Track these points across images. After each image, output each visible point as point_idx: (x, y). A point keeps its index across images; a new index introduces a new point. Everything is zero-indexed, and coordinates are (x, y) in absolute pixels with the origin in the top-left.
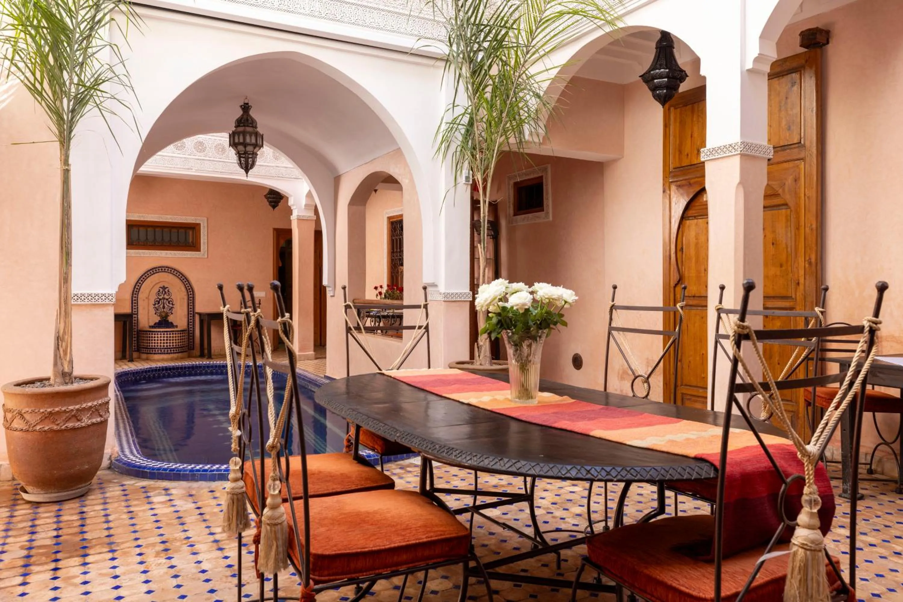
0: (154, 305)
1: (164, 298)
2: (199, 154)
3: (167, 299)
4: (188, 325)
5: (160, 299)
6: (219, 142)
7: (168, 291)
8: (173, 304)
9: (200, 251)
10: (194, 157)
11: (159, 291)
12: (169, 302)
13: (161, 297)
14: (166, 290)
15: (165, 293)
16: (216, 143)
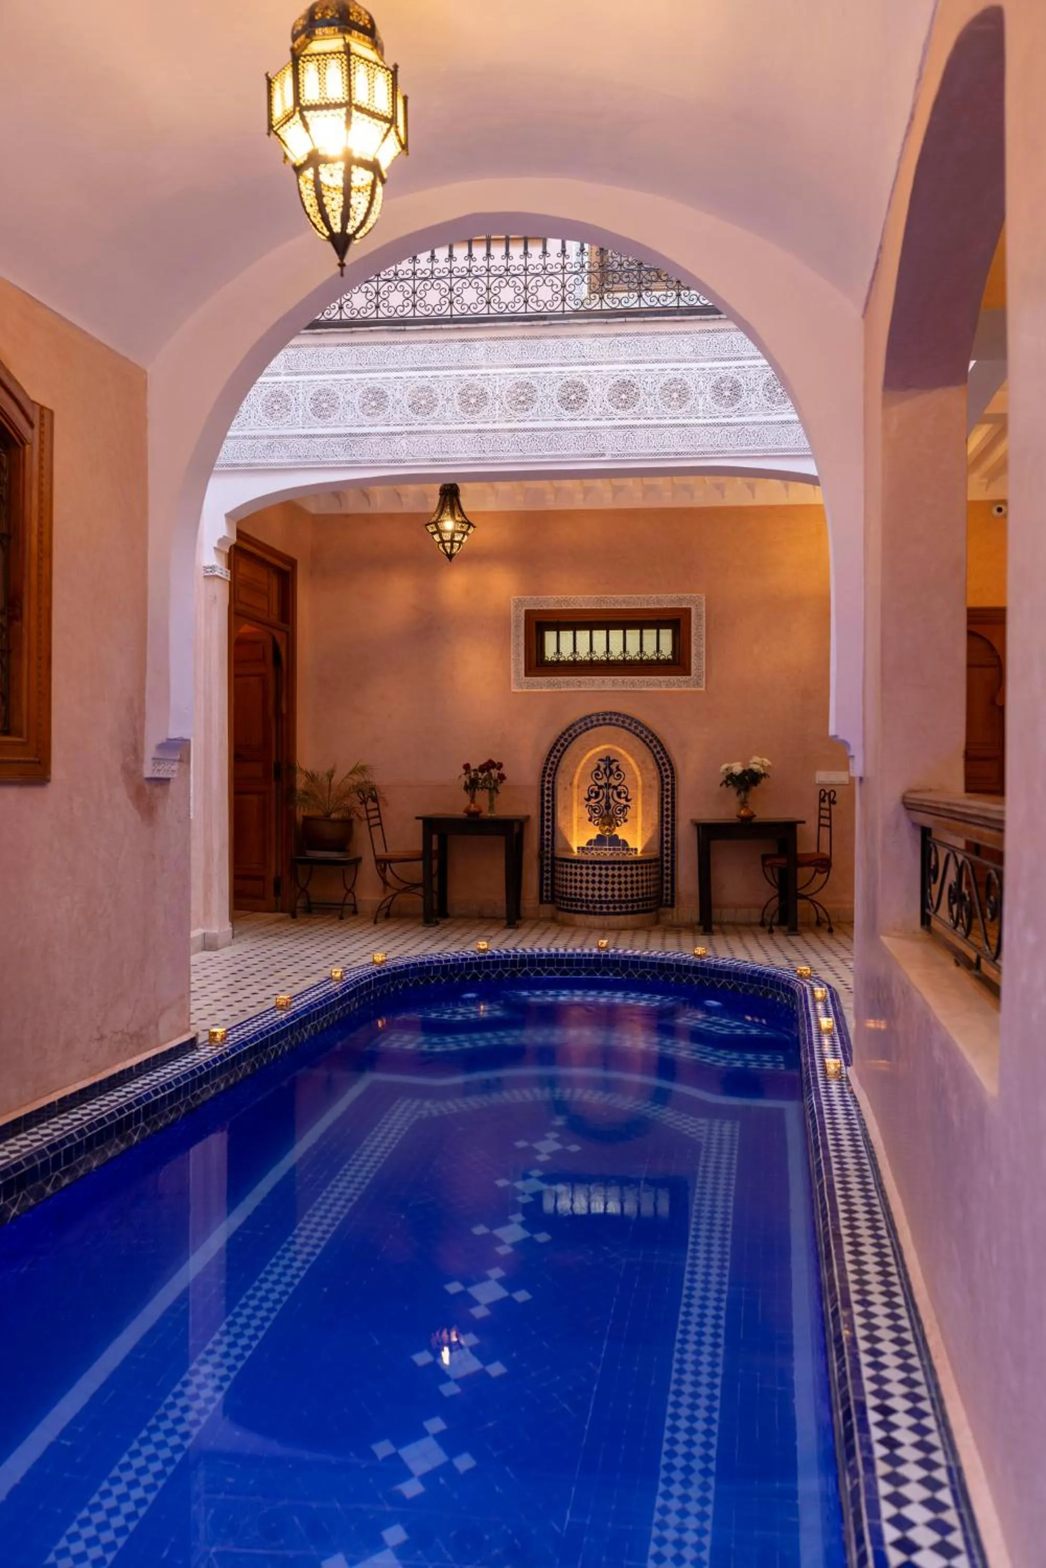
0: (588, 800)
1: (608, 786)
2: (621, 413)
3: (615, 788)
4: (662, 847)
5: (600, 787)
6: (673, 375)
7: (618, 769)
8: (627, 800)
9: (689, 674)
10: (610, 423)
11: (598, 768)
12: (619, 795)
13: (600, 783)
14: (614, 767)
15: (611, 773)
16: (663, 380)
